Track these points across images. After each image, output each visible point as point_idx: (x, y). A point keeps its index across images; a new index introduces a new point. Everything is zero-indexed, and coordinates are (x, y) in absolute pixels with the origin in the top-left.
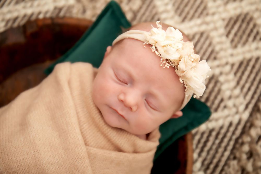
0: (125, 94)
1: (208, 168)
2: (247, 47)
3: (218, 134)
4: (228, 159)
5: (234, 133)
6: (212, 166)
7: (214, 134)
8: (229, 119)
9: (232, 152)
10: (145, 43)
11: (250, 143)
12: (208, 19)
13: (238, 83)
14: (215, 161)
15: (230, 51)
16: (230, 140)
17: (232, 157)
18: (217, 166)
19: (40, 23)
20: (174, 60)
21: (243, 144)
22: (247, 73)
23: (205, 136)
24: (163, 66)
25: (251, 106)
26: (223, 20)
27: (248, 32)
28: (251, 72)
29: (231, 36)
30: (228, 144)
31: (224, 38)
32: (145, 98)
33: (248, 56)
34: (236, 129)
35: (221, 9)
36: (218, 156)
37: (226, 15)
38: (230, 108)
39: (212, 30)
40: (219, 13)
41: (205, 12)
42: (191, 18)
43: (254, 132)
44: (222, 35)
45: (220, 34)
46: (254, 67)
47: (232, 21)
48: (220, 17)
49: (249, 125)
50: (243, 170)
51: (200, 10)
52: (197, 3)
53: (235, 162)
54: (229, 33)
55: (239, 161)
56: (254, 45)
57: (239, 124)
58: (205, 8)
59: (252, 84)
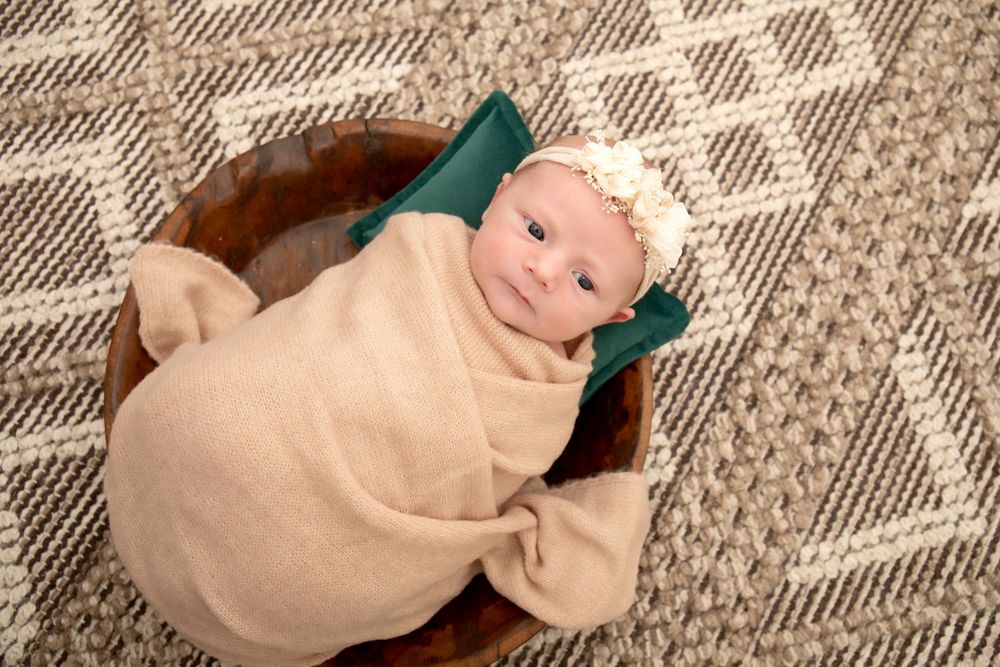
0: (537, 259)
1: (673, 427)
2: (749, 194)
3: (694, 362)
4: (712, 409)
5: (722, 362)
6: (681, 424)
7: (685, 362)
8: (715, 334)
9: (718, 398)
10: (573, 169)
11: (753, 380)
12: (676, 132)
13: (733, 264)
14: (687, 414)
15: (718, 200)
16: (717, 373)
17: (718, 406)
18: (690, 423)
20: (627, 199)
21: (739, 380)
22: (749, 245)
23: (669, 366)
24: (605, 211)
25: (756, 309)
26: (706, 136)
27: (750, 164)
28: (758, 243)
29: (720, 170)
30: (712, 382)
31: (707, 174)
32: (571, 270)
33: (752, 211)
34: (727, 352)
35: (701, 114)
36: (693, 404)
37: (711, 128)
38: (717, 313)
39: (683, 157)
40: (698, 123)
41: (668, 120)
42: (641, 132)
43: (761, 359)
44: (703, 167)
45: (699, 166)
46: (762, 233)
47: (722, 140)
48: (698, 131)
49: (752, 345)
50: (739, 429)
51: (658, 115)
52: (653, 101)
53: (725, 415)
54: (716, 164)
55: (733, 412)
56: (763, 190)
57: (732, 343)
58: (668, 111)
59: (759, 267)
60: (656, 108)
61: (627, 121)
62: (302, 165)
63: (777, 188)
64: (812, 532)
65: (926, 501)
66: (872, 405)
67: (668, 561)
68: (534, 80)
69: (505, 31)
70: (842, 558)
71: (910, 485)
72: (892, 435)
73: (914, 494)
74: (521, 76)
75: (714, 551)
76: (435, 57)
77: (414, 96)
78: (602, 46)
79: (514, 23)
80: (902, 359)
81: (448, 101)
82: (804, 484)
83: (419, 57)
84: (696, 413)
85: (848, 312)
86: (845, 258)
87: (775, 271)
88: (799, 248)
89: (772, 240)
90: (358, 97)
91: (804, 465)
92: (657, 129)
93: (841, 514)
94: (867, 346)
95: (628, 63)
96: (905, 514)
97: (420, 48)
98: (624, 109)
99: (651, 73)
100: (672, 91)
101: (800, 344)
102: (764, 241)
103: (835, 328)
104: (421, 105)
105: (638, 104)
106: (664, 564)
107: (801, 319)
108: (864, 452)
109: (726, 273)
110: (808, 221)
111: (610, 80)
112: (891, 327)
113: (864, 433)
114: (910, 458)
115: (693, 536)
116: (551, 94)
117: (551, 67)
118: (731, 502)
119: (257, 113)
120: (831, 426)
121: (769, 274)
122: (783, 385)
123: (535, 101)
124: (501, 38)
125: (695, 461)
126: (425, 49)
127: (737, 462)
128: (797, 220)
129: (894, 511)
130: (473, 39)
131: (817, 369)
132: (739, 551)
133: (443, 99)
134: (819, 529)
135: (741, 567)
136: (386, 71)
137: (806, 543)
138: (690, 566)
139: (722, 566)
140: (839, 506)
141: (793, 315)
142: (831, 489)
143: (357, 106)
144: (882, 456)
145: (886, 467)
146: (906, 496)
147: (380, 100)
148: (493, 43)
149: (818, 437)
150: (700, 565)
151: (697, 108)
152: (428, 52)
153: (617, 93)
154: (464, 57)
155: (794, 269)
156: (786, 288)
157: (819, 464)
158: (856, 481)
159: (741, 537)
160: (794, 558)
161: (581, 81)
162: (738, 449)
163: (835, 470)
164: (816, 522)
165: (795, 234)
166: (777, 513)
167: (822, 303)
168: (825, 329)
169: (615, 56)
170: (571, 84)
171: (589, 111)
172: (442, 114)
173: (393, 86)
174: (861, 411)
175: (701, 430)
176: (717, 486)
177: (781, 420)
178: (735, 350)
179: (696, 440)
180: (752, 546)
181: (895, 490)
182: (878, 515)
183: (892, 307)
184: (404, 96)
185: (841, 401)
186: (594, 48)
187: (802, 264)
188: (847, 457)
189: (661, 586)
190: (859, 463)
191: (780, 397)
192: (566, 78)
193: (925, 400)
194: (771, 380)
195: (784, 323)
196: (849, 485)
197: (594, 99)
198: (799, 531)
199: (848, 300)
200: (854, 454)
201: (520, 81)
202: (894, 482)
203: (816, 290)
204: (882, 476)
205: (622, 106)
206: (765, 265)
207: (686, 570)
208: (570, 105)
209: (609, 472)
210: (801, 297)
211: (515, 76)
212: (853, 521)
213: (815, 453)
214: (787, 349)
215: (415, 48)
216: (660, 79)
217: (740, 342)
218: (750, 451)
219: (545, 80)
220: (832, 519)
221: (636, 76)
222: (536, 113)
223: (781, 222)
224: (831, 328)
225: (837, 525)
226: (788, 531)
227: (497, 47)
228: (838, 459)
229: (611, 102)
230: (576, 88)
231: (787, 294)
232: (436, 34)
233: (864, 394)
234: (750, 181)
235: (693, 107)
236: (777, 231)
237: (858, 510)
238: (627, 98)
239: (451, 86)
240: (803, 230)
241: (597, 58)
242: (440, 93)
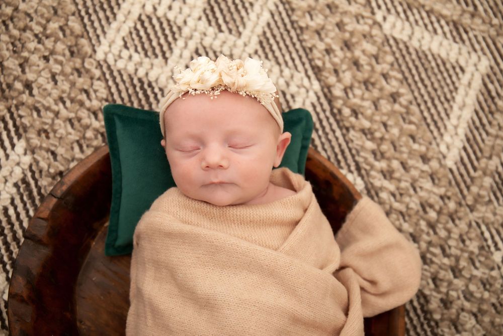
2: (249, 25)
4: (344, 135)
5: (324, 111)
6: (340, 157)
9: (341, 128)
10: (181, 96)
11: (345, 104)
12: (186, 31)
13: (278, 64)
14: (337, 150)
15: (240, 42)
16: (328, 118)
17: (344, 131)
18: (343, 152)
19: (46, 214)
21: (340, 111)
22: (275, 47)
24: (214, 98)
25: (310, 72)
26: (200, 19)
27: (233, 9)
28: (278, 43)
29: (224, 27)
30: (330, 125)
31: (221, 35)
32: (227, 145)
33: (259, 30)
34: (321, 105)
35: (186, 10)
36: (334, 143)
37: (198, 12)
38: (298, 93)
39: (202, 39)
40: (189, 16)
41: (175, 29)
42: (171, 49)
43: (338, 92)
44: (216, 34)
45: (213, 36)
46: (274, 36)
47: (208, 12)
48: (194, 19)
49: (327, 90)
50: (363, 131)
51: (167, 32)
52: (157, 27)
53: (352, 133)
54: (219, 27)
55: (353, 127)
56: (253, 16)
57: (319, 98)
58: (169, 25)
59: (290, 53)
60: (163, 30)
61: (158, 51)
63: (257, 7)
64: (435, 138)
65: (457, 74)
66: (397, 59)
67: (401, 218)
68: (92, 78)
69: (47, 70)
70: (456, 134)
71: (445, 75)
72: (417, 63)
73: (450, 76)
74: (83, 84)
75: (412, 192)
76: (29, 122)
77: (44, 153)
78: (102, 27)
79: (45, 61)
80: (387, 27)
81: (63, 136)
82: (411, 123)
83: (20, 131)
84: (340, 145)
85: (345, 31)
86: (318, 8)
87: (298, 46)
88: (295, 25)
89: (282, 35)
90: (16, 185)
91: (401, 115)
92: (175, 39)
93: (436, 117)
94: (368, 36)
95: (124, 22)
96: (456, 89)
97: (15, 125)
98: (150, 47)
99: (140, 15)
100: (160, 13)
101: (344, 67)
102: (279, 38)
103: (348, 43)
104: (54, 154)
105: (152, 36)
106: (402, 220)
107: (332, 55)
108: (416, 82)
109: (281, 71)
110: (285, 9)
111: (126, 39)
112: (368, 18)
113: (407, 74)
114: (433, 64)
115: (398, 196)
116: (108, 76)
117: (91, 64)
118: (395, 164)
120: (394, 87)
121: (297, 51)
122: (358, 92)
123: (105, 88)
124: (49, 76)
125: (364, 165)
126: (18, 123)
127: (379, 145)
128: (280, 14)
129: (451, 92)
130: (35, 91)
131: (361, 69)
132: (421, 180)
133: (61, 138)
134: (436, 133)
135: (427, 184)
136: (13, 157)
137: (438, 145)
138: (412, 209)
139: (422, 194)
140: (432, 115)
141: (327, 58)
142: (422, 112)
143: (22, 190)
144: (423, 75)
145: (429, 78)
146: (448, 81)
147: (29, 174)
148: (48, 83)
149: (394, 97)
150: (414, 204)
151: (181, 9)
152: (22, 124)
153: (137, 42)
154: (43, 106)
155: (305, 37)
156: (311, 49)
157: (407, 108)
158: (426, 97)
159: (415, 173)
160: (441, 156)
161: (114, 55)
162: (373, 139)
163: (414, 102)
164: (432, 132)
165: (287, 20)
166: (416, 146)
167: (332, 39)
168: (345, 49)
169: (114, 25)
170: (111, 60)
171: (135, 65)
172: (70, 145)
173: (27, 160)
174: (396, 66)
175: (350, 150)
176: (382, 165)
177: (373, 107)
178: (323, 100)
179: (353, 156)
180: (423, 171)
181: (443, 83)
182: (448, 101)
183: (359, 8)
184: (39, 158)
185: (385, 72)
186: (99, 32)
187: (305, 32)
188: (413, 92)
189: (411, 230)
190: (419, 89)
191: (363, 99)
192: (105, 61)
193: (413, 33)
194: (351, 95)
195: (328, 65)
196: (426, 102)
197: (130, 57)
198: (430, 143)
199: (340, 26)
200: (413, 87)
201: (86, 87)
202: (439, 81)
203: (323, 35)
204: (432, 84)
205: (147, 46)
206: (291, 48)
207: (412, 212)
208: (123, 72)
210: (321, 46)
211: (81, 87)
212: (443, 115)
213: (401, 105)
214: (341, 75)
215: (12, 130)
216: (148, 13)
217: (321, 94)
218: (378, 135)
219: (97, 73)
220: (436, 123)
221: (136, 24)
222: (112, 95)
223: (276, 22)
224: (347, 45)
225: (440, 124)
226: (428, 149)
227: (52, 83)
228: (410, 97)
229: (139, 49)
230: (116, 61)
231: (315, 51)
232: (13, 109)
233: (390, 58)
234: (242, 18)
235: (178, 10)
236: (278, 28)
237: (440, 108)
238: (144, 39)
239: (56, 128)
240: (289, 16)
241: (108, 35)
242: (55, 137)
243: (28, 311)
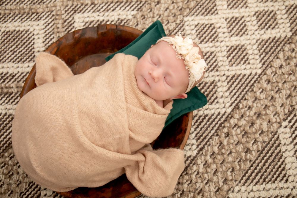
0: (153, 70)
1: (199, 139)
2: (239, 67)
3: (210, 119)
4: (213, 135)
5: (220, 120)
6: (202, 138)
7: (207, 118)
8: (219, 110)
9: (216, 131)
10: (169, 43)
11: (229, 127)
12: (218, 44)
13: (229, 89)
14: (204, 135)
15: (227, 67)
16: (217, 123)
17: (215, 134)
18: (205, 138)
19: (109, 28)
20: (184, 54)
21: (224, 127)
22: (235, 83)
23: (201, 118)
24: (177, 58)
25: (234, 105)
26: (227, 47)
27: (241, 57)
28: (239, 83)
29: (230, 58)
30: (215, 126)
31: (225, 58)
32: (164, 76)
33: (238, 73)
34: (222, 117)
35: (227, 39)
36: (207, 132)
37: (230, 44)
38: (221, 104)
39: (219, 52)
40: (225, 42)
41: (216, 40)
42: (206, 42)
43: (233, 121)
44: (225, 56)
45: (223, 56)
46: (241, 80)
47: (233, 48)
48: (225, 44)
49: (231, 116)
50: (221, 143)
51: (213, 38)
52: (212, 33)
53: (217, 138)
54: (229, 56)
55: (220, 137)
56: (244, 67)
57: (224, 114)
58: (216, 37)
59: (237, 91)
60: (213, 35)
61: (202, 38)
62: (95, 36)
63: (248, 67)
64: (240, 182)
65: (282, 179)
66: (269, 143)
67: (189, 182)
68: (175, 21)
69: (168, 5)
70: (249, 193)
71: (278, 173)
72: (274, 155)
73: (278, 176)
74: (170, 19)
75: (205, 182)
76: (145, 10)
77: (136, 21)
78: (199, 14)
79: (172, 3)
80: (282, 130)
81: (146, 24)
82: (240, 165)
83: (140, 9)
84: (207, 135)
85: (266, 111)
86: (268, 93)
87: (243, 93)
88: (252, 87)
89: (244, 83)
90: (119, 19)
91: (241, 159)
92: (212, 42)
93: (251, 178)
94: (270, 123)
95: (206, 20)
96: (274, 182)
97: (141, 7)
98: (202, 34)
99: (213, 24)
100: (219, 30)
101: (247, 119)
102: (241, 83)
103: (260, 115)
104: (138, 24)
105: (207, 33)
107: (249, 110)
108: (263, 159)
109: (226, 91)
110: (257, 79)
111: (199, 24)
112: (280, 118)
113: (264, 152)
114: (279, 164)
115: (199, 176)
116: (179, 26)
117: (181, 18)
118: (214, 167)
119: (87, 20)
120: (253, 147)
121: (240, 94)
122: (239, 131)
123: (174, 28)
124: (167, 7)
125: (204, 151)
126: (142, 7)
127: (218, 154)
128: (253, 78)
129: (270, 181)
130: (158, 6)
131: (251, 128)
132: (213, 183)
133: (144, 23)
134: (242, 181)
135: (213, 189)
136: (129, 12)
137: (237, 185)
138: (196, 185)
139: (207, 187)
140: (251, 175)
141: (247, 109)
142: (249, 169)
143: (118, 22)
144: (269, 161)
145: (270, 165)
146: (275, 176)
147: (125, 21)
148: (164, 8)
149: (248, 151)
150: (200, 185)
151: (226, 37)
152: (143, 9)
153: (200, 29)
154: (154, 11)
155: (249, 94)
156: (245, 99)
157: (246, 160)
158: (258, 168)
159: (215, 179)
160: (232, 189)
161: (189, 24)
162: (219, 150)
163: (252, 163)
164: (242, 179)
165: (252, 82)
166: (229, 173)
167: (257, 106)
168: (257, 115)
169: (202, 17)
170: (186, 24)
171: (190, 33)
172: (144, 28)
173: (130, 17)
174: (264, 145)
175: (208, 141)
176: (210, 160)
177: (236, 143)
178: (224, 117)
179: (206, 144)
180: (218, 182)
181: (272, 173)
182: (264, 181)
183: (281, 112)
184: (133, 21)
185: (258, 140)
186: (196, 14)
187: (252, 93)
188: (257, 159)
189: (185, 190)
190: (261, 162)
191: (237, 135)
192: (185, 22)
193: (288, 145)
194: (235, 129)
195: (243, 111)
196: (256, 169)
197: (193, 30)
198: (236, 181)
199: (266, 107)
200: (259, 158)
201: (170, 21)
202: (272, 171)
203: (256, 102)
204: (268, 168)
205: (201, 33)
206: (240, 91)
207: (194, 186)
208: (185, 30)
209: (172, 148)
210: (250, 103)
211: (169, 19)
212: (255, 181)
213: (246, 156)
214: (242, 120)
215: (139, 7)
216: (215, 26)
217: (227, 114)
218: (223, 151)
219: (178, 22)
220: (248, 179)
221: (208, 24)
222: (173, 31)
223: (248, 78)
224: (259, 115)
225: (249, 182)
226: (232, 180)
227: (165, 10)
228: (253, 159)
229: (198, 31)
230: (188, 25)
231: (245, 101)
232: (147, 3)
233: (266, 139)
234: (240, 63)
235: (225, 36)
236: (246, 81)
237: (258, 178)
238: (204, 31)
239: (148, 20)
240: (255, 81)
241: (196, 17)
242: (144, 21)
243: (71, 41)
